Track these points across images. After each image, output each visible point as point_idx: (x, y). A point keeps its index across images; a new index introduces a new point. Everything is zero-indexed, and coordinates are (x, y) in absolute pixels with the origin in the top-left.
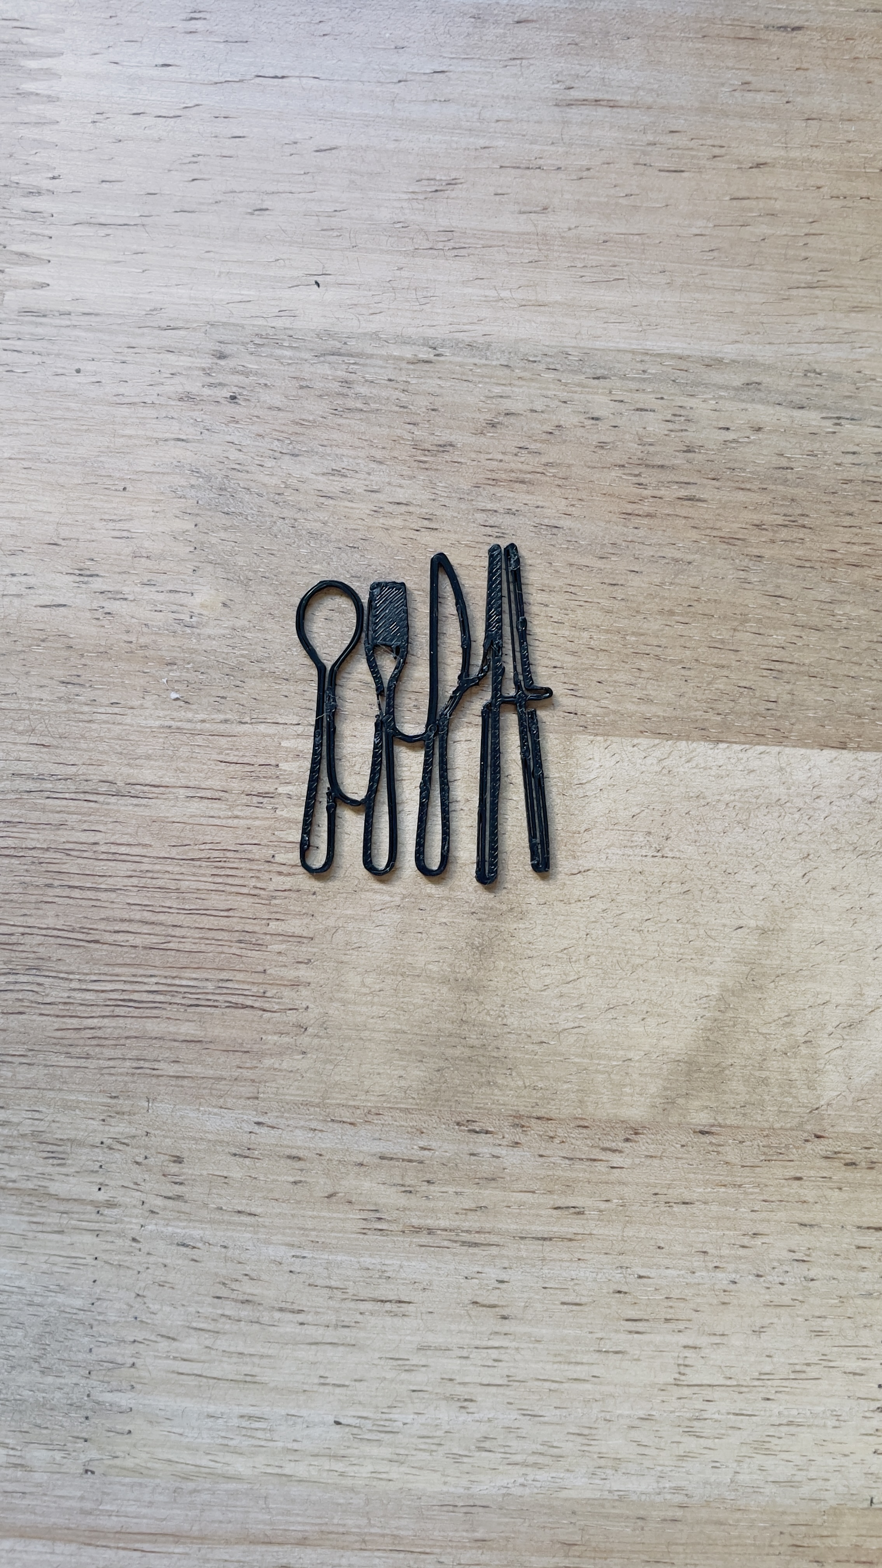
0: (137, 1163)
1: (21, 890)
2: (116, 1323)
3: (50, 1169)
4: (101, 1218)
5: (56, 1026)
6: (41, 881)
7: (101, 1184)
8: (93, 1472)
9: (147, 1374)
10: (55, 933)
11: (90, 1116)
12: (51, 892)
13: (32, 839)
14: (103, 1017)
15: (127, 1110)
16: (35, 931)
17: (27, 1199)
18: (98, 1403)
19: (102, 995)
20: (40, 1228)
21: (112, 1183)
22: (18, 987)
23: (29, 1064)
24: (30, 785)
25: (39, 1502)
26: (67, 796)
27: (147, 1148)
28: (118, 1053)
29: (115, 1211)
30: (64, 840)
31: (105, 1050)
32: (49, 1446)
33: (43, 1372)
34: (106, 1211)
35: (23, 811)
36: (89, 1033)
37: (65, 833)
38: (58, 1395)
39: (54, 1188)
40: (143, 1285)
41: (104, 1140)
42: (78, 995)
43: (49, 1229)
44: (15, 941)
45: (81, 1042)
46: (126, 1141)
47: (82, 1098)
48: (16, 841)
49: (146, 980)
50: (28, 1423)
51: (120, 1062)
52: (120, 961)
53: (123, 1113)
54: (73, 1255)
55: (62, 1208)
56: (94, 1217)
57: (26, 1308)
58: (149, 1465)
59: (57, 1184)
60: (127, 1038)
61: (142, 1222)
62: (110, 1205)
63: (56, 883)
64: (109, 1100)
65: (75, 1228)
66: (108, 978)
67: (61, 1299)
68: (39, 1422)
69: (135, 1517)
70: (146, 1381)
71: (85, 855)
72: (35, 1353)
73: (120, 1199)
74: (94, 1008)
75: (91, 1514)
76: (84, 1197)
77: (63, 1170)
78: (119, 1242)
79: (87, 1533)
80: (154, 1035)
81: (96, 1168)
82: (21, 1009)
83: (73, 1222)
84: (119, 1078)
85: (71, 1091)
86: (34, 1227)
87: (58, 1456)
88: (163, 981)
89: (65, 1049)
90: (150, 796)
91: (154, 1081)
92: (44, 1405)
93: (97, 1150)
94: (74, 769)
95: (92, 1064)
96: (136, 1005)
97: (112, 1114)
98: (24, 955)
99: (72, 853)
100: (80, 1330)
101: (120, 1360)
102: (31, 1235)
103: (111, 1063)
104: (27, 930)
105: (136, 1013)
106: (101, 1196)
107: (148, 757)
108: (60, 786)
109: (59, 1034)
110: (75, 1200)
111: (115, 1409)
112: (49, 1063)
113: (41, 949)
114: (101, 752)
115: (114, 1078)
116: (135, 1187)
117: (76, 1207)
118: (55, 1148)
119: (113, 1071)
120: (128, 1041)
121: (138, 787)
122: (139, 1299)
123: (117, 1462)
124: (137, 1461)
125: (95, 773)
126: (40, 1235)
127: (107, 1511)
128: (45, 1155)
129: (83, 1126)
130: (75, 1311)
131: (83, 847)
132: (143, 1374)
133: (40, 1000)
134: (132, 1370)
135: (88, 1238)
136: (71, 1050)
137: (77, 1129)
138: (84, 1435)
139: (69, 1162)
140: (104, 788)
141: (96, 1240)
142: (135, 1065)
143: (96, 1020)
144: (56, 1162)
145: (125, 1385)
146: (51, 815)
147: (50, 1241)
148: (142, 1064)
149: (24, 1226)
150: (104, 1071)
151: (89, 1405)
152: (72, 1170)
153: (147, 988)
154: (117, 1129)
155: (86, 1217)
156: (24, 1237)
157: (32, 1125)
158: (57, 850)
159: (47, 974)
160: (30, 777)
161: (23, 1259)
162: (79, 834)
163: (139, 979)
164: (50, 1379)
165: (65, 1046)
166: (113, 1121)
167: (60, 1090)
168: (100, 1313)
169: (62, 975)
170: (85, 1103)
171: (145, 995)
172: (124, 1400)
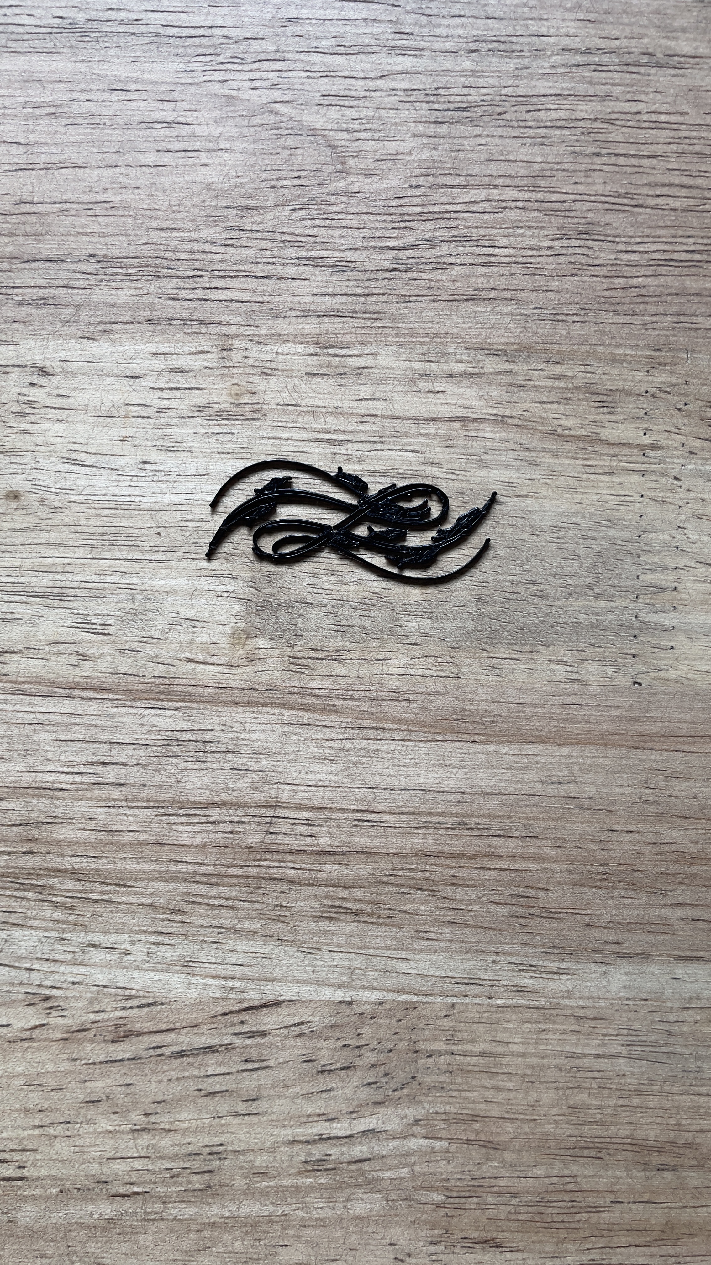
0: (679, 410)
1: (572, 160)
2: (660, 552)
3: (601, 417)
4: (646, 459)
5: (605, 286)
6: (590, 150)
7: (646, 429)
8: (640, 684)
9: (688, 597)
10: (603, 199)
11: (636, 367)
12: (598, 160)
13: (582, 111)
14: (647, 276)
15: (669, 361)
16: (586, 198)
17: (581, 445)
18: (644, 623)
19: (646, 256)
20: (593, 471)
21: (655, 428)
22: (570, 251)
23: (582, 322)
24: (579, 59)
25: (594, 713)
26: (611, 68)
27: (686, 395)
28: (661, 309)
29: (659, 453)
30: (609, 110)
31: (649, 307)
32: (602, 662)
33: (596, 598)
34: (652, 453)
35: (573, 85)
36: (635, 292)
37: (611, 104)
38: (610, 617)
39: (606, 433)
40: (683, 517)
41: (649, 390)
42: (625, 257)
43: (601, 471)
44: (567, 208)
45: (627, 300)
46: (668, 390)
47: (629, 352)
48: (567, 113)
49: (684, 240)
50: (585, 643)
51: (662, 317)
52: (661, 223)
53: (665, 365)
54: (622, 493)
55: (612, 453)
56: (641, 459)
57: (581, 541)
58: (689, 676)
59: (608, 430)
60: (668, 295)
61: (682, 461)
62: (655, 447)
63: (604, 151)
64: (653, 353)
65: (624, 469)
66: (651, 240)
67: (612, 533)
68: (593, 641)
69: (677, 722)
70: (687, 603)
71: (629, 124)
72: (589, 581)
73: (663, 442)
74: (638, 268)
75: (638, 721)
76: (631, 442)
77: (613, 418)
78: (663, 480)
79: (635, 738)
80: (693, 291)
81: (642, 414)
82: (574, 272)
83: (622, 464)
84: (662, 333)
85: (618, 346)
86: (588, 469)
87: (610, 670)
88: (700, 241)
89: (613, 308)
90: (687, 66)
91: (693, 334)
92: (597, 626)
93: (642, 398)
94: (617, 43)
95: (637, 320)
96: (677, 264)
97: (655, 365)
98: (576, 220)
99: (617, 122)
100: (629, 560)
101: (663, 584)
102: (585, 476)
103: (655, 319)
104: (578, 197)
105: (677, 271)
106: (647, 440)
107: (684, 30)
108: (605, 59)
109: (607, 293)
110: (624, 444)
111: (660, 627)
112: (599, 321)
113: (590, 215)
114: (640, 26)
115: (657, 332)
116: (677, 431)
117: (625, 451)
118: (605, 398)
119: (655, 326)
120: (669, 298)
121: (676, 58)
122: (680, 531)
123: (662, 674)
124: (679, 673)
125: (635, 46)
126: (593, 477)
127: (653, 717)
128: (597, 404)
129: (630, 378)
130: (624, 543)
131: (629, 117)
132: (684, 596)
133: (590, 262)
134: (675, 593)
135: (636, 478)
136: (618, 307)
137: (625, 380)
138: (633, 651)
139: (619, 410)
140: (645, 60)
141: (642, 479)
142: (675, 320)
143: (640, 280)
144: (605, 410)
145: (668, 606)
146: (597, 87)
147: (602, 482)
148: (682, 318)
149: (579, 469)
150: (649, 326)
151: (637, 625)
152: (620, 418)
153: (685, 248)
154: (660, 379)
155: (634, 459)
156: (579, 479)
157: (585, 378)
158: (604, 121)
159: (596, 237)
160: (577, 51)
161: (578, 498)
162: (623, 104)
163: (679, 240)
164: (603, 603)
165: (612, 304)
166: (655, 372)
167: (610, 345)
168: (646, 544)
169: (609, 239)
170: (632, 356)
171: (684, 254)
172: (668, 619)
